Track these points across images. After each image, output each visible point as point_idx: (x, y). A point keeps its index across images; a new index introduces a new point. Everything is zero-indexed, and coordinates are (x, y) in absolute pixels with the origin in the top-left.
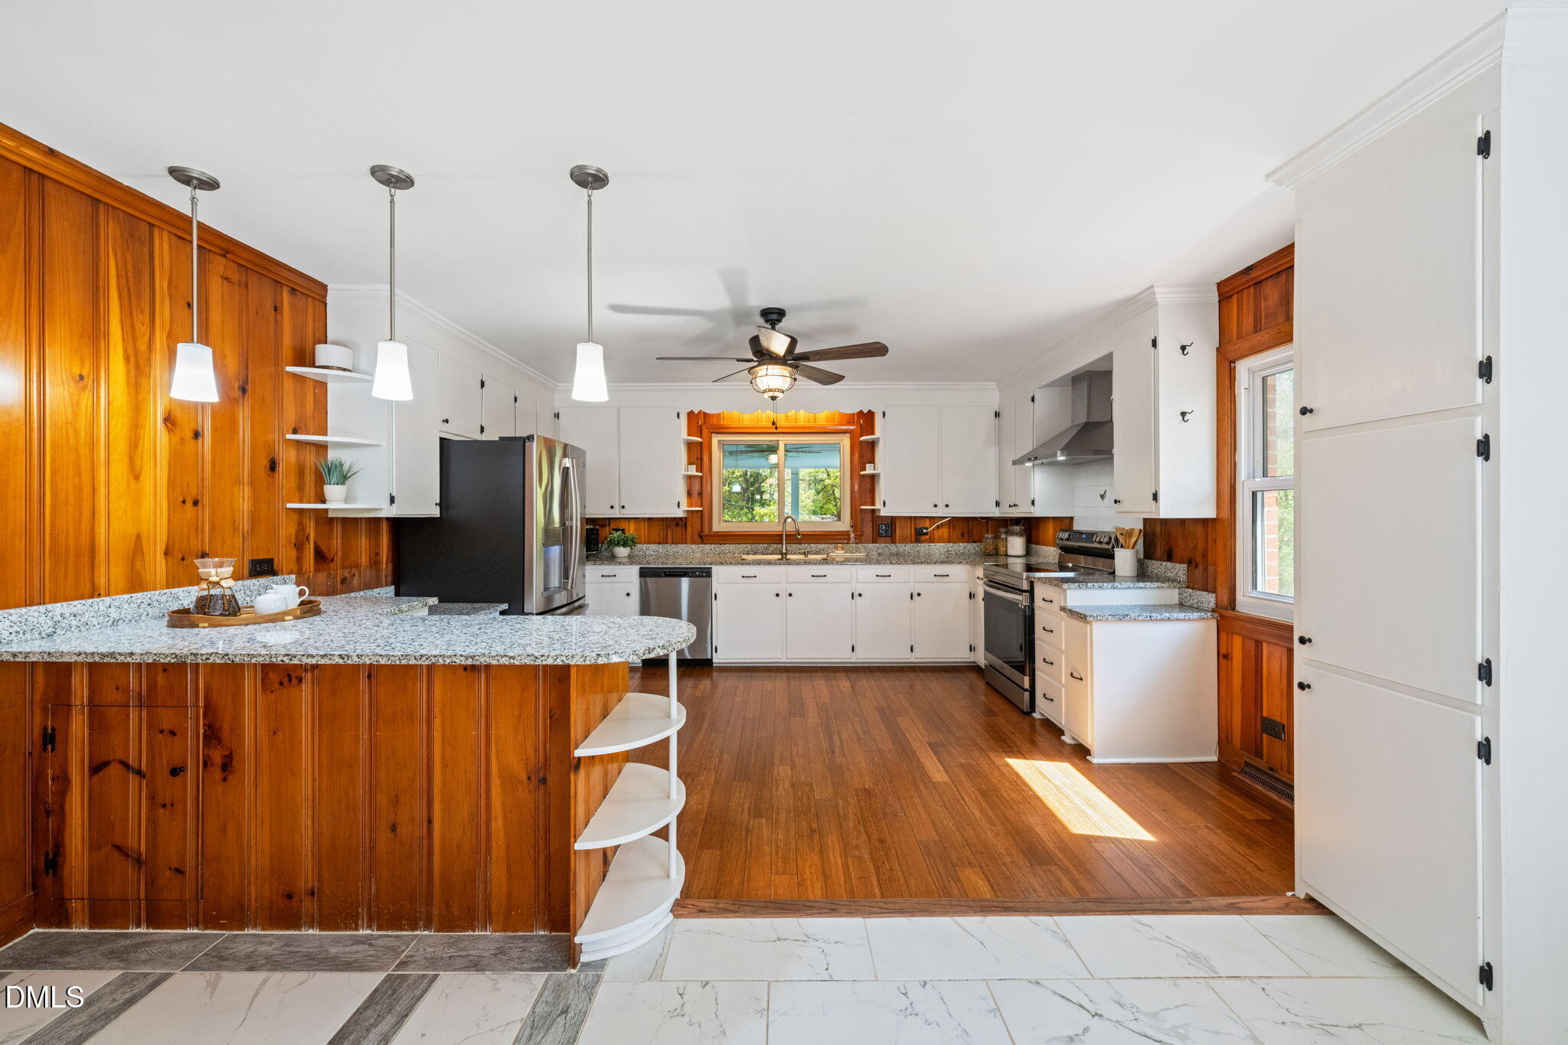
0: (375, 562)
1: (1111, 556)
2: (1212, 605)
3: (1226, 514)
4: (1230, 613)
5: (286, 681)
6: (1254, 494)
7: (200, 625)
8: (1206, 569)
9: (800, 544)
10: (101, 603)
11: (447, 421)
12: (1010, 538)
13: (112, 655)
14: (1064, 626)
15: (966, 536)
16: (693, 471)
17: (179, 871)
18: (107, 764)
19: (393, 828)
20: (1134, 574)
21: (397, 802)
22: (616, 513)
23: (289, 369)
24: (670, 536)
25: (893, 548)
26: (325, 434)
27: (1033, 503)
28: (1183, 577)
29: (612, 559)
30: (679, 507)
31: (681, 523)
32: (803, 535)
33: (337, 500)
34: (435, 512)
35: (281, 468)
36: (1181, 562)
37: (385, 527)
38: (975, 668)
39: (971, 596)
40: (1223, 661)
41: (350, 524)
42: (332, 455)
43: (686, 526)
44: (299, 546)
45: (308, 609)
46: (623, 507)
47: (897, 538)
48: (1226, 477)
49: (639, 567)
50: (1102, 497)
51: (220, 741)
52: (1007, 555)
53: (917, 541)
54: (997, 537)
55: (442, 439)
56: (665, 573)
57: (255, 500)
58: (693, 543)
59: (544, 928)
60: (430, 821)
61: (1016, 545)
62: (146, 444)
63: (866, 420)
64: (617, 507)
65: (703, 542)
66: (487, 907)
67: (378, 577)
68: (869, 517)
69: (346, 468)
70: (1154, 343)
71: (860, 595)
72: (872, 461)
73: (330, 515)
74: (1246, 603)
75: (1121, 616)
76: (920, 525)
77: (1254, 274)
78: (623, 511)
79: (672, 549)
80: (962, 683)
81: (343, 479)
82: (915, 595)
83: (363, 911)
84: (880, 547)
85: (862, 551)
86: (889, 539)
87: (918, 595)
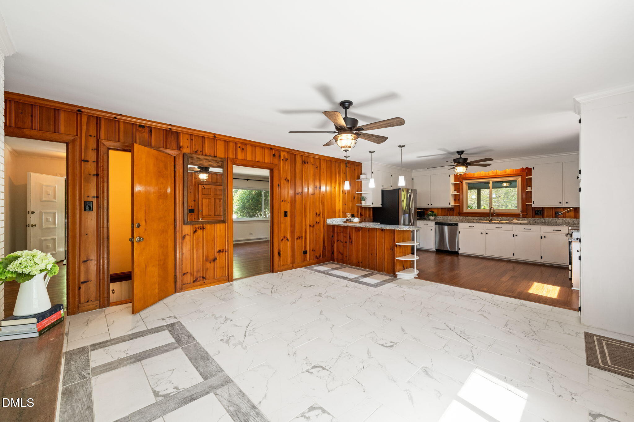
0: (370, 217)
7: (347, 222)
10: (336, 219)
11: (383, 186)
13: (340, 225)
16: (456, 193)
17: (346, 256)
18: (338, 240)
19: (372, 254)
22: (430, 206)
23: (356, 180)
24: (448, 214)
25: (542, 220)
26: (361, 191)
29: (429, 220)
30: (449, 204)
31: (452, 209)
32: (496, 214)
33: (364, 204)
34: (381, 206)
35: (355, 198)
37: (371, 209)
41: (365, 208)
42: (363, 195)
43: (454, 211)
44: (358, 212)
45: (360, 222)
46: (432, 205)
47: (545, 216)
49: (435, 222)
51: (351, 239)
53: (556, 217)
55: (382, 190)
56: (443, 224)
57: (352, 204)
58: (456, 216)
59: (393, 274)
60: (377, 254)
62: (340, 196)
63: (528, 171)
64: (430, 205)
65: (460, 216)
66: (384, 269)
67: (370, 220)
68: (528, 208)
69: (365, 197)
71: (516, 235)
72: (530, 186)
73: (362, 207)
76: (557, 210)
78: (432, 206)
79: (449, 218)
81: (364, 200)
82: (543, 237)
83: (368, 266)
84: (536, 219)
85: (526, 220)
86: (541, 216)
87: (545, 237)
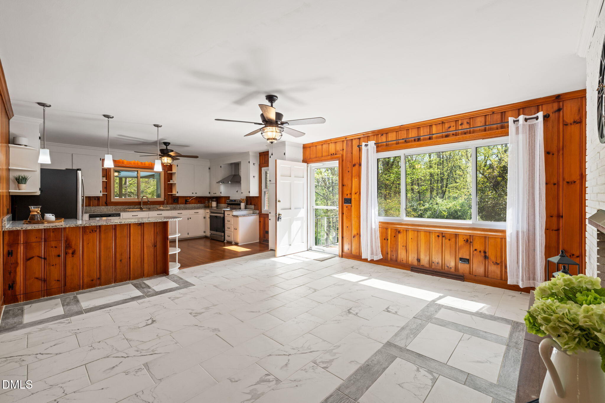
1: (240, 205)
2: (258, 213)
3: (260, 196)
4: (261, 214)
5: (91, 232)
6: (264, 192)
7: (45, 223)
8: (257, 206)
9: (147, 205)
12: (213, 202)
14: (232, 220)
15: (200, 202)
16: (104, 179)
17: (58, 281)
18: (32, 257)
19: (121, 261)
20: (244, 208)
21: (122, 255)
24: (92, 204)
25: (178, 206)
27: (221, 193)
28: (253, 208)
30: (100, 193)
31: (97, 198)
32: (150, 202)
33: (24, 189)
34: (40, 193)
36: (253, 205)
38: (206, 237)
39: (204, 218)
40: (260, 223)
47: (179, 202)
48: (260, 188)
49: (89, 214)
50: (237, 192)
51: (71, 247)
52: (212, 207)
53: (186, 204)
54: (209, 202)
58: (102, 206)
60: (130, 258)
61: (214, 204)
65: (109, 205)
68: (170, 196)
70: (249, 162)
72: (172, 179)
74: (263, 212)
75: (244, 216)
76: (187, 199)
77: (265, 153)
79: (93, 208)
80: (202, 242)
82: (189, 218)
84: (174, 206)
85: (169, 207)
86: (177, 203)
87: (190, 218)
